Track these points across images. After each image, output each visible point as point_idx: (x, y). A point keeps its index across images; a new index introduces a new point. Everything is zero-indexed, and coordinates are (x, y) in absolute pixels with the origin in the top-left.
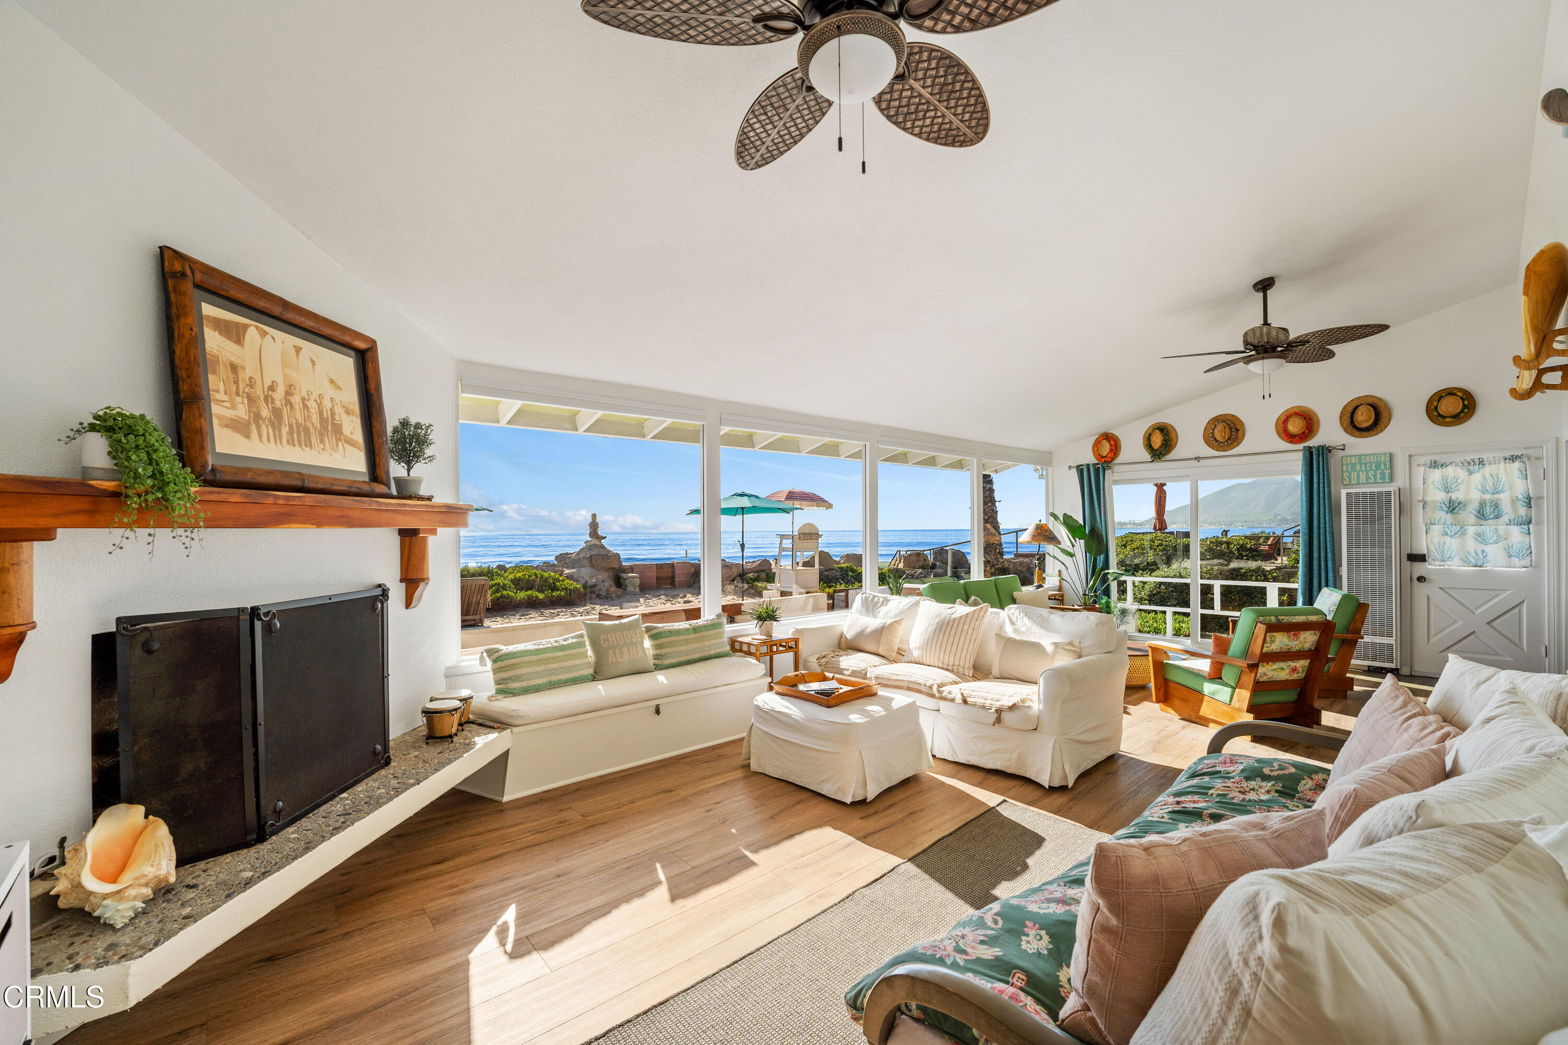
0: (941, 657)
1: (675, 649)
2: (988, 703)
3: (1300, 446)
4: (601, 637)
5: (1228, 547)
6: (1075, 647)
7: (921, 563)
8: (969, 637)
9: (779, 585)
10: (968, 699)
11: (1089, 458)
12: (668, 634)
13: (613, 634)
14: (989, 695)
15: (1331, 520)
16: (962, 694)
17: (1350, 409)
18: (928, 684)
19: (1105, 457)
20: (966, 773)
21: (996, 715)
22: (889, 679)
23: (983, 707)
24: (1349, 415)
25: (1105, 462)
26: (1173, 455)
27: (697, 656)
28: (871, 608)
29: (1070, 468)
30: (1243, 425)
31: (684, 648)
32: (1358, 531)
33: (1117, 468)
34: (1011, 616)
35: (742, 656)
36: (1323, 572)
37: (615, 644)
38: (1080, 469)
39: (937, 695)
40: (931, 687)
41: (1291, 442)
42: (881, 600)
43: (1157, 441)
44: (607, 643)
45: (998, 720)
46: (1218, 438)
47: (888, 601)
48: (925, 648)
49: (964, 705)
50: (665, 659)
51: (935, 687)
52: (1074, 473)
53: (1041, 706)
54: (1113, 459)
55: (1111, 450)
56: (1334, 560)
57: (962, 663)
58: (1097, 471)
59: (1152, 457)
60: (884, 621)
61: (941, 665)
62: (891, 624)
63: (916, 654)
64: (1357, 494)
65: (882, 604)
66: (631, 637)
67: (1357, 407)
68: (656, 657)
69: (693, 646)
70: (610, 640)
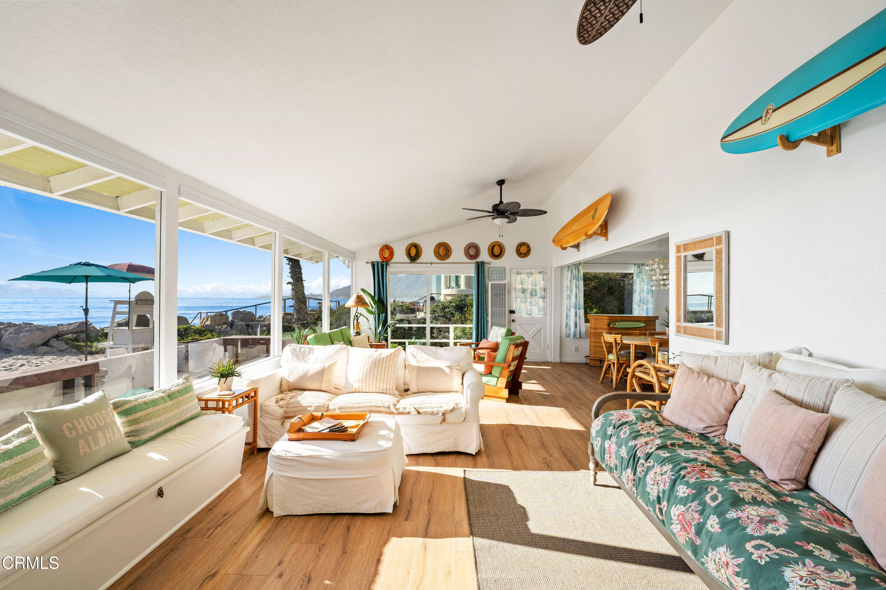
0: (378, 385)
1: (154, 420)
2: (435, 410)
3: (474, 261)
4: (64, 426)
5: (402, 308)
6: (461, 367)
7: (224, 321)
8: (393, 369)
10: (420, 410)
11: (377, 258)
12: (144, 406)
13: (81, 420)
14: (432, 405)
15: (485, 295)
16: (415, 408)
17: (491, 246)
18: (386, 405)
19: (386, 258)
20: (421, 459)
21: (443, 417)
22: (352, 408)
23: (432, 413)
24: (491, 249)
25: (386, 261)
26: (420, 260)
29: (367, 263)
30: (451, 248)
31: (163, 417)
32: (495, 299)
33: (391, 265)
34: (412, 352)
35: (214, 414)
36: (482, 319)
37: (86, 430)
38: (373, 265)
39: (395, 412)
40: (389, 407)
41: (470, 259)
42: (307, 349)
43: (413, 252)
44: (74, 432)
45: (444, 420)
46: (441, 254)
47: (313, 350)
48: (364, 380)
49: (418, 415)
50: (144, 434)
51: (392, 406)
52: (370, 265)
53: (468, 406)
54: (390, 260)
55: (390, 255)
56: (486, 313)
57: (391, 388)
58: (382, 266)
59: (410, 260)
60: (323, 365)
61: (378, 391)
62: (329, 367)
63: (356, 386)
64: (495, 284)
65: (309, 353)
66: (105, 418)
67: (494, 246)
68: (128, 435)
69: (171, 414)
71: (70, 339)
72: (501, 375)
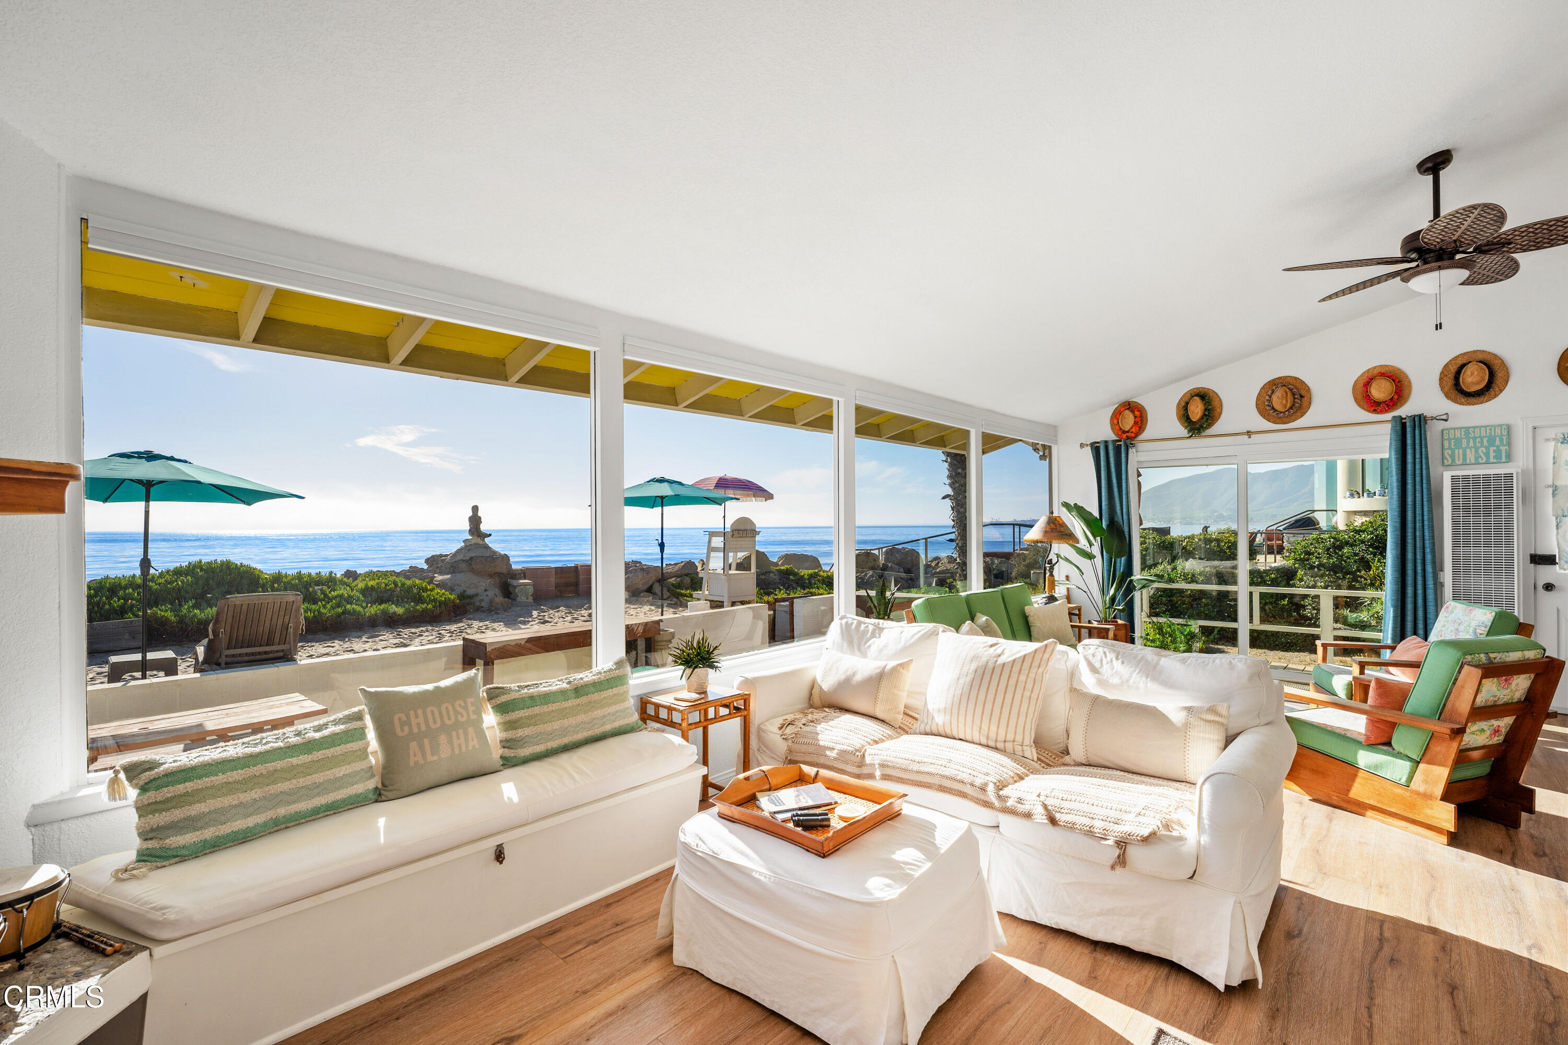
0: (985, 727)
1: (541, 728)
2: (1098, 825)
3: (1388, 416)
4: (396, 717)
5: (1218, 546)
6: (1220, 715)
7: (870, 564)
8: (1027, 693)
9: (707, 593)
10: (1058, 816)
11: (1106, 433)
12: (529, 702)
13: (420, 712)
14: (1094, 809)
15: (1431, 511)
16: (1045, 807)
17: (1453, 369)
18: (978, 782)
19: (1128, 432)
20: (1057, 947)
21: (1117, 852)
22: (905, 770)
23: (1089, 833)
24: (1452, 376)
25: (1128, 438)
26: (1216, 429)
27: (580, 736)
28: (856, 640)
29: (1082, 446)
30: (1308, 390)
31: (556, 725)
32: (1466, 524)
33: (1141, 446)
34: (1090, 658)
35: (658, 730)
36: (1420, 578)
37: (423, 728)
38: (1095, 448)
39: (997, 804)
40: (983, 789)
41: (1375, 411)
42: (871, 628)
43: (1196, 411)
44: (406, 729)
45: (1121, 861)
46: (1278, 407)
47: (882, 629)
48: (955, 711)
49: (1050, 827)
50: (522, 747)
51: (991, 788)
52: (1088, 453)
53: (1205, 839)
54: (1137, 435)
55: (1135, 423)
56: (1434, 562)
57: (1019, 738)
58: (1118, 450)
59: (1189, 431)
60: (881, 664)
61: (984, 741)
62: (894, 669)
63: (940, 720)
64: (1466, 478)
65: (873, 635)
66: (457, 713)
67: (1463, 366)
68: (507, 744)
69: (572, 721)
70: (414, 721)
71: (673, 585)
72: (1428, 757)
